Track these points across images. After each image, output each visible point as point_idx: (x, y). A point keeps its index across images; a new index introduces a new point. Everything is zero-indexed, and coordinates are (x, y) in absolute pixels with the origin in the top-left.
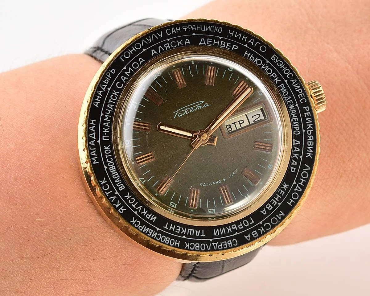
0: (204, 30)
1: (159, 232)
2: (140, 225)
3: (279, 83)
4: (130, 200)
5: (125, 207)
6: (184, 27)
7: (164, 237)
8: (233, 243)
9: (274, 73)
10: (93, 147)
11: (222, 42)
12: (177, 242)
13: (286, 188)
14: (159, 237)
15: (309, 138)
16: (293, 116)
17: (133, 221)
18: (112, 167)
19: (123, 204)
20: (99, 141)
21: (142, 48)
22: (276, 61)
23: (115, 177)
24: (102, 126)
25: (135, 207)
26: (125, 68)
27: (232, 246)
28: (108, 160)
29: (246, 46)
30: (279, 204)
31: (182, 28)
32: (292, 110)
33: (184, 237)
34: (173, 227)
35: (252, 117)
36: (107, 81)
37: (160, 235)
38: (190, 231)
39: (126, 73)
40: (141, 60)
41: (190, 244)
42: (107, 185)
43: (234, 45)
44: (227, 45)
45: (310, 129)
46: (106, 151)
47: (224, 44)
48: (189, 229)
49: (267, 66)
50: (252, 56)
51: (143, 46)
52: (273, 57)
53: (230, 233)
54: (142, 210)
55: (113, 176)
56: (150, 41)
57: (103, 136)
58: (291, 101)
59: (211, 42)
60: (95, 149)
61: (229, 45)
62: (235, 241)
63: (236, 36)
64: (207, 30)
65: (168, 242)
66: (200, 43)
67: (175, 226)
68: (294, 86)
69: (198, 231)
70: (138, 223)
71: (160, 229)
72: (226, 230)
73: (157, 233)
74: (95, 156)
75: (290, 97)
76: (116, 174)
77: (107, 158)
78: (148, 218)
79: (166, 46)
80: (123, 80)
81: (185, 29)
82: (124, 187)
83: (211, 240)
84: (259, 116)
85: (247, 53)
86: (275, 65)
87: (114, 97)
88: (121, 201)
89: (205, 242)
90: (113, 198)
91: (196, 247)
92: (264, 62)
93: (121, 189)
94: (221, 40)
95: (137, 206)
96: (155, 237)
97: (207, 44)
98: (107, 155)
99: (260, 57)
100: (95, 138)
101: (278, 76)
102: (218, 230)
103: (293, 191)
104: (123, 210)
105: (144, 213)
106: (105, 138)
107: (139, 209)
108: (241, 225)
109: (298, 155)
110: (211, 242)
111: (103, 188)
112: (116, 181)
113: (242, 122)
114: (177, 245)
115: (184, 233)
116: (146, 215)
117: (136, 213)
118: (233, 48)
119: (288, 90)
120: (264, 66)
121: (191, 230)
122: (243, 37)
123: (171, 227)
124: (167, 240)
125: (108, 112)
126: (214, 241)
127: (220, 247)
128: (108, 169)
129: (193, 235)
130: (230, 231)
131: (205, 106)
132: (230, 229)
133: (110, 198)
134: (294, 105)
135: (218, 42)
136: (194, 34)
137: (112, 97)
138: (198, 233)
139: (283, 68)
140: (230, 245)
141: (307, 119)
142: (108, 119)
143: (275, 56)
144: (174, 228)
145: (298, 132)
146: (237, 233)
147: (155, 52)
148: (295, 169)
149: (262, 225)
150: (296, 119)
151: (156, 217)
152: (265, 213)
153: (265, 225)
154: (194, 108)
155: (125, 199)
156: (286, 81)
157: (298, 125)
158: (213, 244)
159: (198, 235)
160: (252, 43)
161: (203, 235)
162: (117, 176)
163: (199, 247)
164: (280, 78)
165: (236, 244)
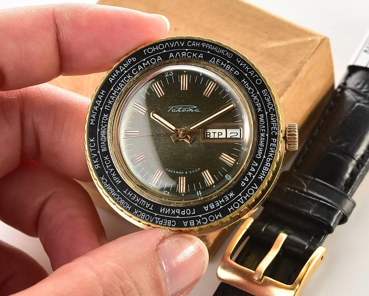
0: (218, 52)
1: (118, 193)
2: (106, 183)
3: (260, 113)
4: (106, 161)
5: (101, 165)
6: (203, 44)
7: (120, 199)
8: (172, 223)
9: (259, 104)
10: (95, 111)
11: (228, 65)
12: (129, 206)
13: (231, 196)
14: (117, 197)
15: (266, 164)
16: (260, 142)
17: (102, 178)
18: (103, 132)
19: (100, 162)
20: (101, 109)
21: (164, 49)
22: (265, 95)
23: (102, 139)
24: (109, 98)
25: (108, 168)
26: (144, 60)
27: (170, 225)
28: (103, 125)
29: (246, 75)
30: (221, 207)
31: (201, 44)
32: (262, 137)
33: (136, 204)
34: (131, 193)
35: (231, 134)
36: (126, 65)
37: (118, 196)
38: (142, 201)
39: (144, 64)
40: (159, 58)
41: (138, 211)
42: (94, 143)
43: (236, 71)
44: (231, 69)
45: (270, 157)
46: (104, 117)
47: (229, 68)
48: (142, 200)
49: (256, 96)
50: (247, 84)
51: (165, 47)
52: (264, 90)
53: (173, 215)
54: (112, 172)
55: (101, 138)
56: (172, 46)
57: (106, 106)
58: (264, 130)
59: (219, 62)
60: (96, 113)
61: (232, 69)
62: (174, 222)
63: (241, 65)
64: (220, 52)
65: (122, 204)
66: (210, 60)
67: (132, 193)
68: (271, 119)
69: (149, 204)
70: (106, 181)
71: (120, 192)
72: (171, 212)
73: (116, 194)
74: (94, 119)
75: (264, 127)
76: (104, 137)
77: (102, 123)
78: (115, 180)
79: (183, 54)
80: (139, 69)
81: (204, 45)
82: (106, 150)
83: (156, 214)
84: (236, 134)
85: (244, 80)
86: (263, 97)
87: (126, 79)
88: (99, 160)
89: (151, 215)
90: (94, 155)
91: (142, 215)
92: (255, 92)
93: (103, 150)
94: (228, 64)
95: (110, 168)
96: (114, 196)
97: (215, 63)
98: (104, 121)
99: (253, 87)
100: (99, 105)
101: (262, 106)
102: (164, 209)
103: (236, 200)
104: (98, 167)
105: (113, 175)
106: (107, 107)
107: (111, 170)
108: (184, 212)
109: (252, 174)
110: (155, 216)
111: (90, 145)
112: (101, 143)
113: (221, 134)
114: (128, 208)
115: (137, 201)
116: (113, 177)
117: (107, 172)
118: (235, 73)
119: (265, 121)
120: (254, 96)
121: (144, 201)
122: (247, 67)
123: (129, 193)
124: (122, 202)
125: (118, 89)
126: (157, 216)
127: (161, 223)
128: (99, 132)
129: (144, 205)
130: (173, 213)
131: (196, 111)
132: (174, 212)
133: (92, 154)
134: (265, 134)
135: (225, 64)
136: (208, 52)
137: (125, 79)
138: (148, 205)
139: (268, 102)
140: (169, 224)
141: (271, 148)
142: (115, 94)
143: (265, 91)
144: (131, 195)
145: (259, 157)
146: (178, 217)
147: (173, 56)
148: (245, 184)
149: (201, 218)
150: (262, 146)
151: (121, 181)
152: (207, 210)
153: (202, 219)
154: (187, 109)
155: (103, 159)
156: (266, 113)
157: (262, 151)
158: (156, 218)
159: (147, 207)
160: (252, 74)
161: (151, 209)
162: (104, 139)
163: (144, 216)
164: (263, 109)
165: (174, 225)
